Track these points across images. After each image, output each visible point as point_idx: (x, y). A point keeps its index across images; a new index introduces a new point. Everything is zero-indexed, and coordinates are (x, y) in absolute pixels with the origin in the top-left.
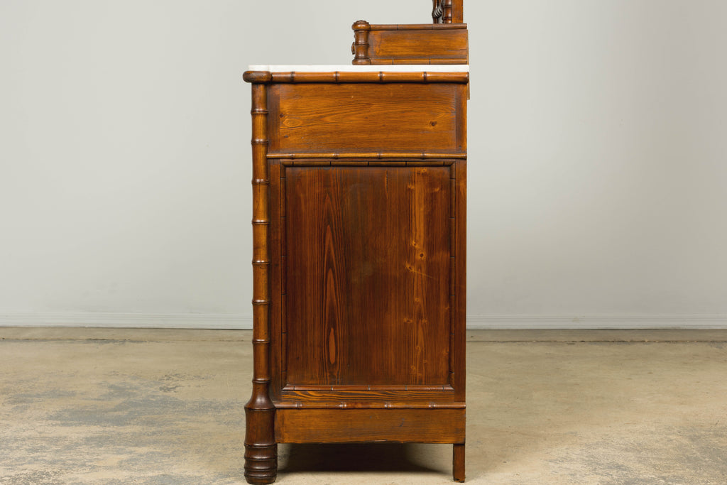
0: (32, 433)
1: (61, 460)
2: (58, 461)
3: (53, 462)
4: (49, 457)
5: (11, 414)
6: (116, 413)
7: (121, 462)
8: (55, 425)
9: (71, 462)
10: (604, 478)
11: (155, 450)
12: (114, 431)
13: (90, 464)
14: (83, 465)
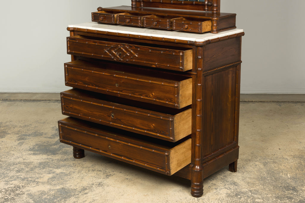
0: (21, 160)
1: (27, 178)
2: (26, 178)
3: (23, 180)
4: (23, 175)
5: (16, 147)
6: (54, 147)
7: (49, 179)
8: (30, 154)
9: (30, 179)
10: (228, 191)
11: (63, 171)
12: (51, 159)
13: (37, 180)
14: (34, 181)
